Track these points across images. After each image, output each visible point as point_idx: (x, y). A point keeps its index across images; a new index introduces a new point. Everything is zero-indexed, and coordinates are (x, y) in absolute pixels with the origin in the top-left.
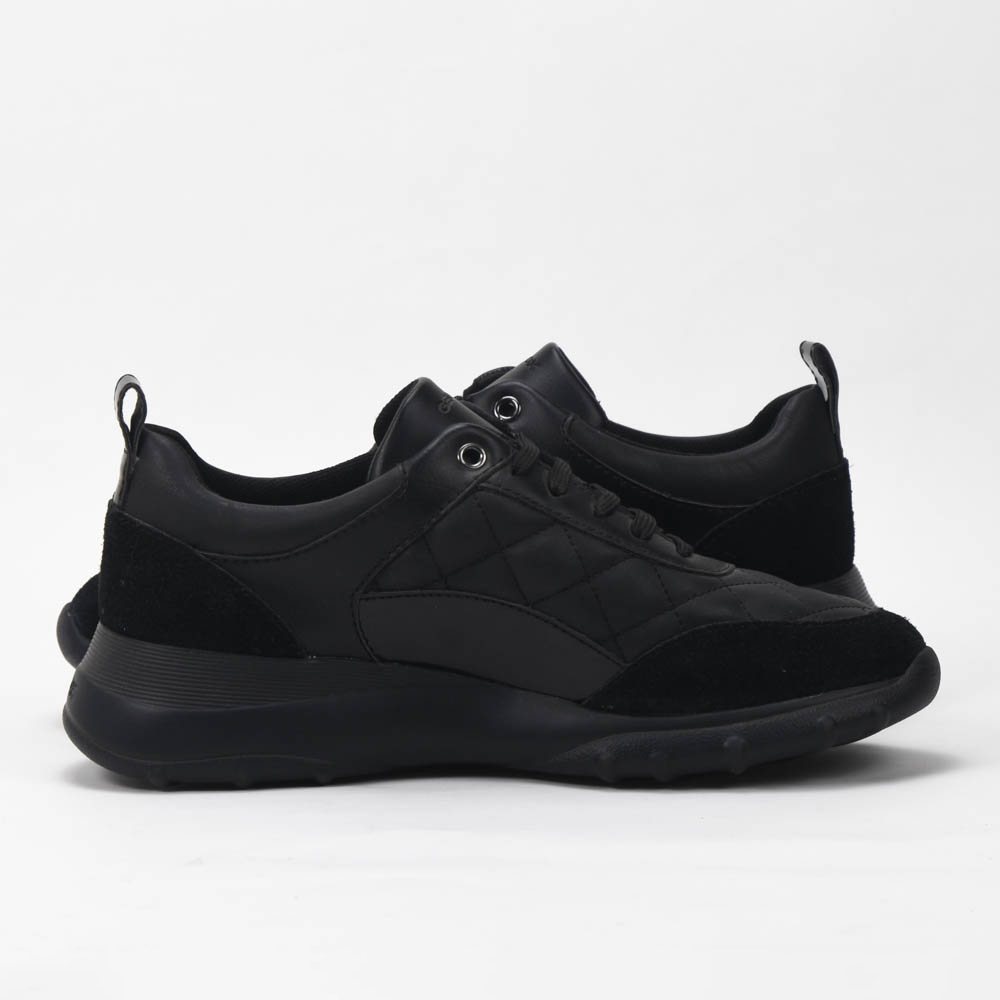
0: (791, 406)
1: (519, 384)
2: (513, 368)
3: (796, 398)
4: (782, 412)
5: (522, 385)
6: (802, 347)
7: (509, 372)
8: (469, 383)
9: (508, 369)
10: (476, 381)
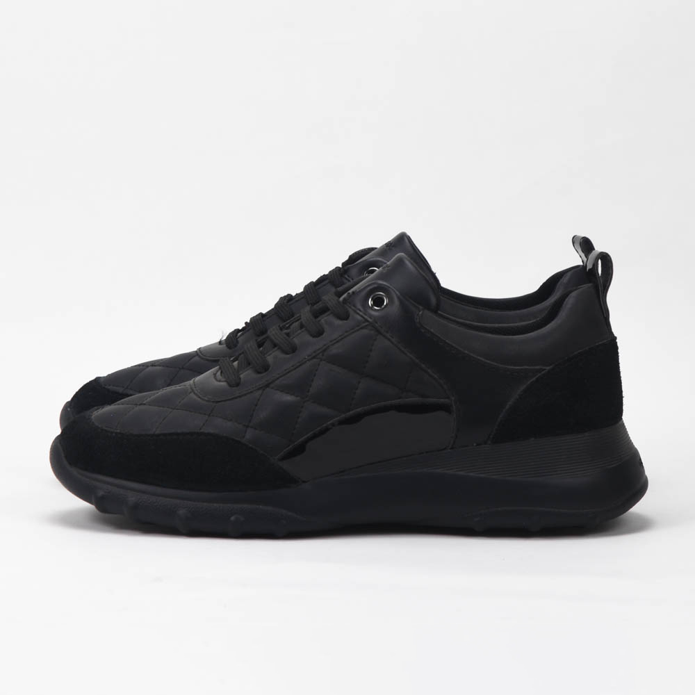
0: (565, 279)
1: (380, 259)
2: (376, 248)
3: (569, 274)
4: (559, 283)
5: (383, 260)
6: (574, 240)
7: (373, 252)
8: (346, 258)
9: (373, 249)
10: (350, 257)
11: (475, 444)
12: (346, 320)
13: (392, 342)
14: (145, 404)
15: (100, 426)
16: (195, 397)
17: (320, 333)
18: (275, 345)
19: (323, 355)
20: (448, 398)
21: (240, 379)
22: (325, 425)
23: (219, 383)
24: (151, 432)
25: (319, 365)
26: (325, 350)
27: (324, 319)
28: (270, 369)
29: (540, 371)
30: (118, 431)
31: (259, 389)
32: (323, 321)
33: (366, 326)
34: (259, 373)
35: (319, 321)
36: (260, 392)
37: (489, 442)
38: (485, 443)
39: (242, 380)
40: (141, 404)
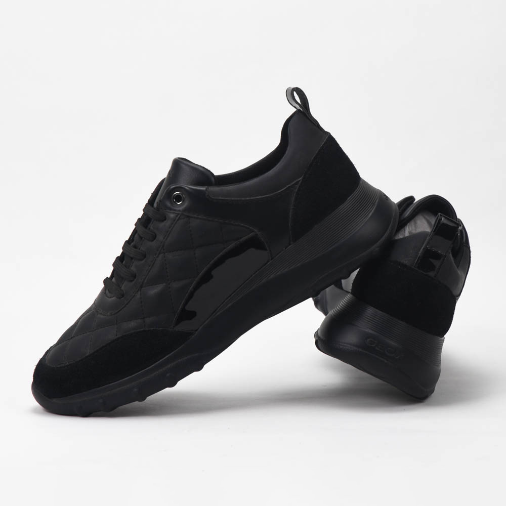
11: (284, 249)
12: (165, 220)
13: (201, 219)
14: (74, 337)
15: (55, 366)
16: (102, 316)
17: (154, 237)
18: (132, 258)
19: (164, 250)
20: (253, 231)
21: (122, 291)
22: (189, 291)
23: (110, 299)
24: (87, 354)
25: (165, 257)
26: (163, 246)
27: (151, 226)
28: (137, 275)
29: (297, 183)
30: (68, 364)
31: (138, 291)
32: (151, 228)
33: (179, 217)
34: (131, 281)
35: (149, 229)
36: (139, 293)
37: (292, 243)
38: (290, 245)
39: (124, 292)
40: (72, 338)
